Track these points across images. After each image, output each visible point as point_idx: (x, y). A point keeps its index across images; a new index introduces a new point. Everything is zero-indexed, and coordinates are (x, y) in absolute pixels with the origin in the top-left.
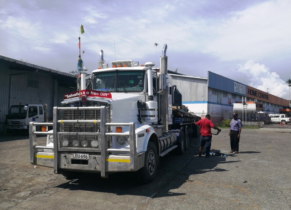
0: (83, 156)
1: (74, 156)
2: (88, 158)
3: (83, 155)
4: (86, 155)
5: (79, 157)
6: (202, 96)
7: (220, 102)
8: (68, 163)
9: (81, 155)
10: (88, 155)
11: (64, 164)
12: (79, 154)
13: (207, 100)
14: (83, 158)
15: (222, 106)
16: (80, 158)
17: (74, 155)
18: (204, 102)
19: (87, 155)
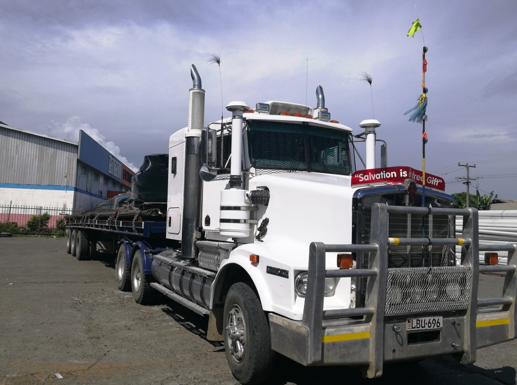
0: (431, 321)
1: (415, 324)
2: (441, 326)
3: (432, 318)
4: (436, 318)
5: (424, 327)
6: (64, 177)
7: (90, 190)
8: (402, 345)
9: (427, 319)
10: (441, 319)
11: (393, 349)
12: (423, 319)
13: (74, 185)
14: (432, 328)
15: (93, 197)
16: (427, 327)
17: (415, 321)
18: (67, 188)
19: (439, 318)
